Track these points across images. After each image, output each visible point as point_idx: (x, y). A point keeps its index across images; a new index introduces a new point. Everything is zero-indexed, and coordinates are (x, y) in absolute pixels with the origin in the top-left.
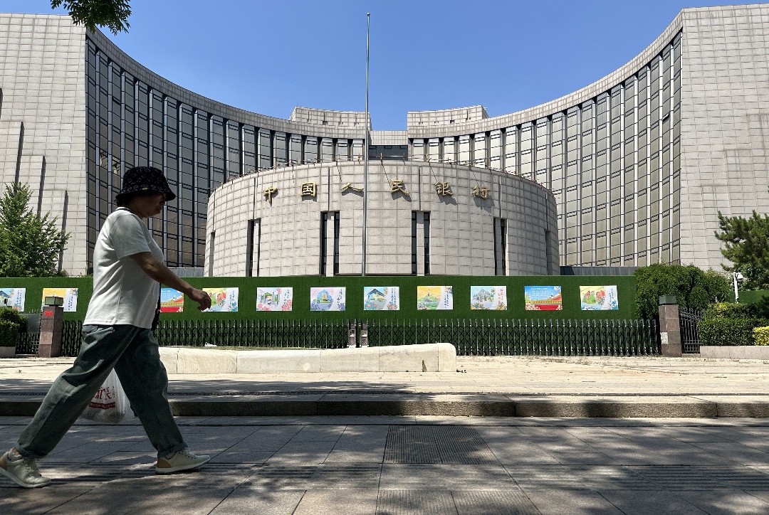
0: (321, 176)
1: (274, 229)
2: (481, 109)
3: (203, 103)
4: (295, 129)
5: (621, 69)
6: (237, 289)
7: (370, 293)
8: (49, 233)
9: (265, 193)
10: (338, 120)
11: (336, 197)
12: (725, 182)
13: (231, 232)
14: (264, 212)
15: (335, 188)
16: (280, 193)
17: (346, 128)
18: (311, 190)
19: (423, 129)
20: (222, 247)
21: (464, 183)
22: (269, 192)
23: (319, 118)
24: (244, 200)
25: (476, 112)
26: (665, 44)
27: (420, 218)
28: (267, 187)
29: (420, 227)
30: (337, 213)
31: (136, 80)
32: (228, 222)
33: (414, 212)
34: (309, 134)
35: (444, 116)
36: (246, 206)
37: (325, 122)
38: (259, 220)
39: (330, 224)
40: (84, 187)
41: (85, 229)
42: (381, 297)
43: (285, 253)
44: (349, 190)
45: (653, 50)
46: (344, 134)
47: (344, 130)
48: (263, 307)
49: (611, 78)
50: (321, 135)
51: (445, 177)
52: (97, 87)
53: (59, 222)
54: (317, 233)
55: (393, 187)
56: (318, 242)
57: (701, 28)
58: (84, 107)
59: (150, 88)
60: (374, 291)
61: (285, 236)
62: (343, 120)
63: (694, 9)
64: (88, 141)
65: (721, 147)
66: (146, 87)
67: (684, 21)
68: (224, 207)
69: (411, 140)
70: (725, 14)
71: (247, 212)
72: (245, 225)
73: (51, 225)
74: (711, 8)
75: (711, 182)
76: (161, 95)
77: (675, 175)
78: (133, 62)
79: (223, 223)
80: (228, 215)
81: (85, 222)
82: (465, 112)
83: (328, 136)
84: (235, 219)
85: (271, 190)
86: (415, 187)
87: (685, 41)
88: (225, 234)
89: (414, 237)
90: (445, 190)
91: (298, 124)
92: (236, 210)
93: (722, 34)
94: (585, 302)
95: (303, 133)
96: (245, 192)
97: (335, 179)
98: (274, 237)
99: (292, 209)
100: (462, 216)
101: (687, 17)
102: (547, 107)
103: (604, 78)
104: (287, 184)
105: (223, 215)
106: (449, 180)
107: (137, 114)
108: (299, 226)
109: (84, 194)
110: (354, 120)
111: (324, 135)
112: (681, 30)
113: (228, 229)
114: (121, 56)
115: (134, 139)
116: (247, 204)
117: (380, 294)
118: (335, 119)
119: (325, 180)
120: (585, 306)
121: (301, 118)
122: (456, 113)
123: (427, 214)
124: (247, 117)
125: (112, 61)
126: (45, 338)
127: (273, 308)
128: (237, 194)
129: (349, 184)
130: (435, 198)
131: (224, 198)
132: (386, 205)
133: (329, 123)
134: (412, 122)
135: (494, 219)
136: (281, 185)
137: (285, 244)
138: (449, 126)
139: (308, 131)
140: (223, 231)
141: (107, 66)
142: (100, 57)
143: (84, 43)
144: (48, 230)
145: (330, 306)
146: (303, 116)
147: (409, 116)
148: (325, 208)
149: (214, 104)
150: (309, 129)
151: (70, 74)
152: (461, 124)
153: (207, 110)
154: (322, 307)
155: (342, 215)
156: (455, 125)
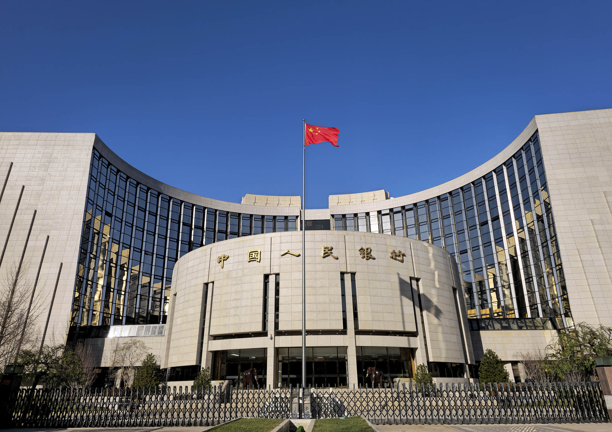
0: (264, 245)
1: (225, 290)
4: (245, 210)
9: (219, 260)
10: (277, 202)
11: (276, 261)
13: (189, 294)
14: (217, 276)
15: (276, 254)
17: (283, 208)
18: (256, 257)
21: (383, 248)
22: (222, 259)
23: (263, 201)
24: (201, 266)
26: (524, 142)
27: (348, 277)
28: (221, 255)
30: (277, 275)
31: (128, 177)
32: (188, 285)
33: (342, 274)
34: (254, 214)
36: (202, 272)
37: (267, 204)
38: (213, 282)
39: (272, 284)
43: (233, 312)
46: (282, 213)
51: (366, 243)
52: (97, 183)
54: (261, 294)
55: (323, 252)
56: (261, 301)
59: (138, 183)
61: (233, 296)
62: (281, 202)
66: (135, 183)
71: (203, 277)
72: (201, 288)
76: (146, 189)
79: (183, 286)
80: (188, 279)
83: (269, 215)
84: (194, 282)
85: (224, 257)
86: (342, 252)
87: (543, 137)
88: (185, 295)
89: (343, 296)
90: (367, 254)
91: (246, 207)
92: (194, 275)
95: (251, 213)
96: (203, 259)
97: (276, 247)
99: (240, 272)
104: (236, 252)
105: (184, 280)
106: (369, 246)
110: (289, 202)
111: (266, 214)
113: (187, 291)
116: (204, 269)
119: (267, 248)
123: (353, 274)
125: (112, 165)
128: (197, 261)
129: (287, 250)
130: (360, 261)
132: (319, 268)
135: (410, 278)
136: (232, 252)
137: (233, 304)
140: (183, 293)
142: (102, 162)
143: (90, 152)
147: (330, 198)
148: (267, 271)
150: (255, 210)
153: (180, 198)
155: (281, 277)
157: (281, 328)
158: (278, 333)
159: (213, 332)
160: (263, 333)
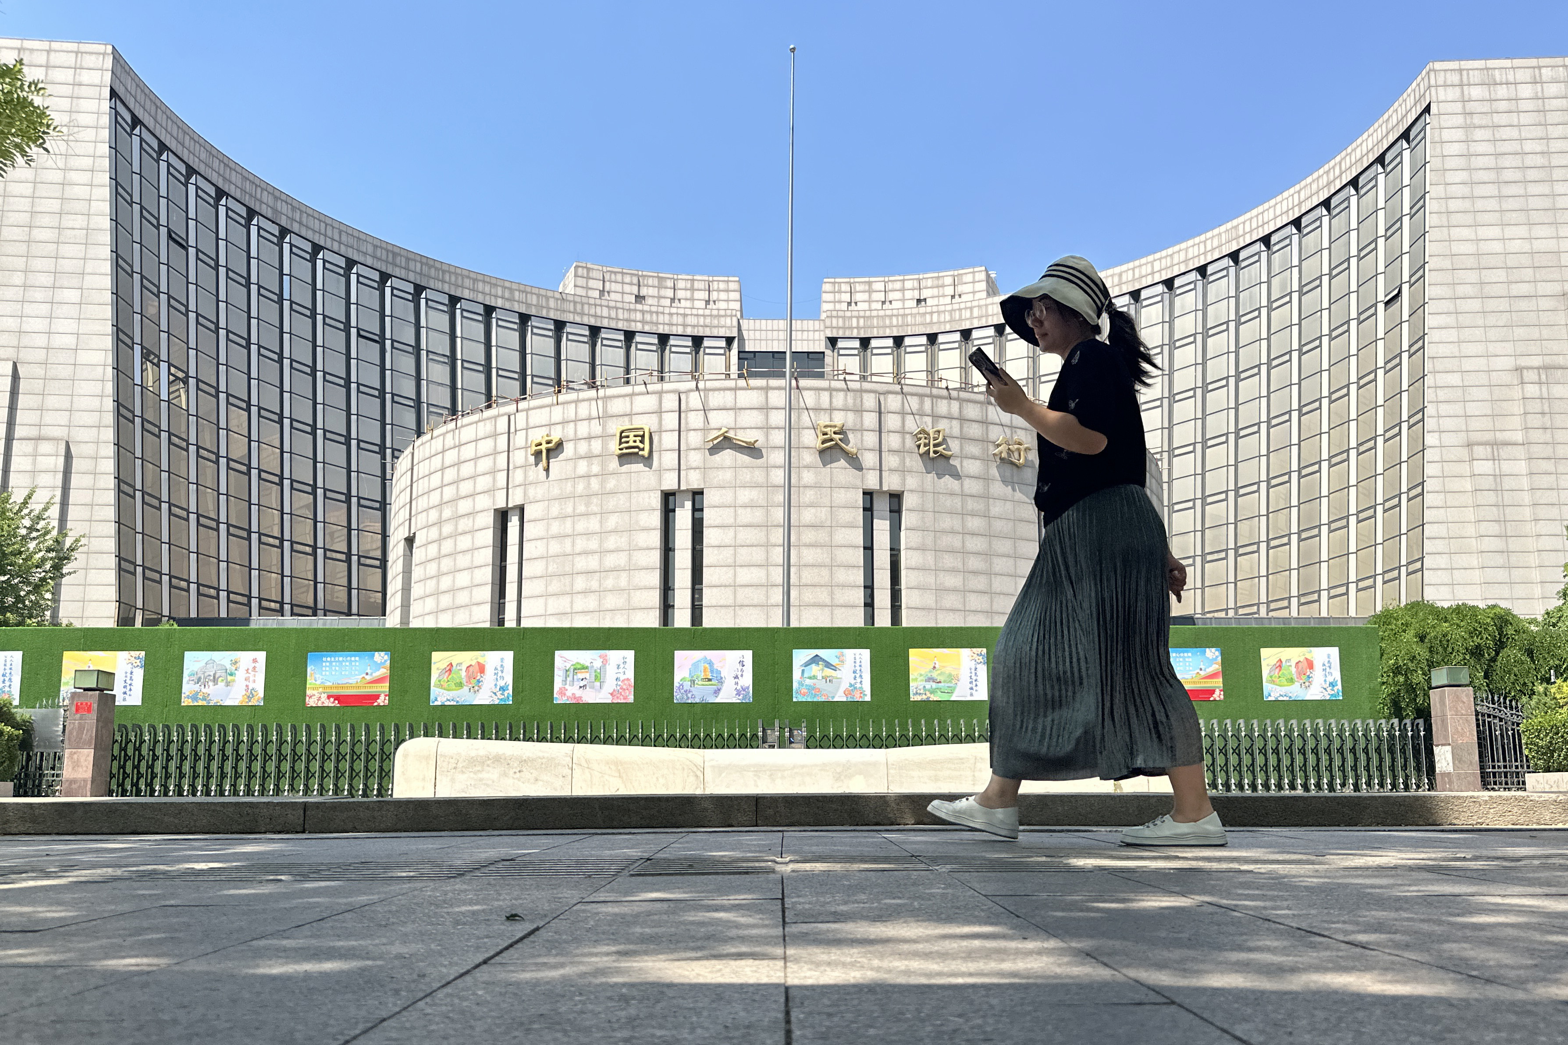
0: (660, 412)
1: (555, 528)
2: (983, 276)
3: (370, 250)
4: (575, 312)
5: (1292, 191)
6: (508, 657)
7: (807, 664)
8: (34, 534)
9: (534, 448)
10: (670, 293)
11: (694, 458)
12: (1519, 437)
13: (454, 535)
14: (531, 491)
15: (694, 439)
16: (569, 449)
17: (688, 312)
18: (638, 444)
19: (858, 318)
20: (432, 568)
21: (975, 430)
22: (544, 447)
23: (627, 288)
24: (485, 465)
25: (974, 282)
26: (1392, 138)
27: (882, 506)
28: (538, 436)
29: (882, 528)
30: (697, 495)
31: (220, 193)
32: (447, 513)
33: (868, 494)
34: (605, 323)
35: (903, 290)
36: (488, 479)
37: (639, 298)
38: (521, 509)
39: (683, 517)
40: (109, 434)
41: (112, 528)
42: (828, 672)
43: (580, 583)
44: (725, 443)
45: (1365, 151)
46: (685, 326)
47: (685, 315)
48: (569, 693)
49: (1271, 210)
50: (633, 327)
51: (936, 417)
52: (136, 207)
53: (54, 512)
54: (655, 539)
55: (821, 437)
56: (655, 558)
57: (1470, 106)
58: (106, 252)
59: (252, 213)
60: (816, 659)
61: (581, 544)
62: (680, 294)
63: (1454, 65)
64: (118, 330)
65: (1509, 363)
66: (243, 212)
67: (1433, 90)
68: (436, 480)
69: (833, 341)
70: (1521, 75)
71: (491, 491)
72: (488, 519)
73: (39, 518)
74: (1491, 63)
75: (1488, 437)
76: (276, 230)
77: (1412, 421)
78: (214, 152)
79: (433, 515)
80: (446, 498)
81: (110, 513)
82: (948, 280)
83: (647, 328)
84: (464, 506)
85: (548, 442)
86: (871, 439)
87: (1437, 132)
88: (440, 540)
89: (869, 548)
90: (935, 446)
91: (578, 302)
92: (466, 488)
93: (1514, 119)
94: (1273, 682)
95: (593, 322)
96: (486, 446)
97: (695, 420)
98: (555, 547)
99: (595, 484)
100: (971, 504)
101: (1441, 81)
102: (1130, 273)
103: (1254, 212)
104: (583, 429)
105: (435, 498)
106: (943, 425)
107: (222, 271)
108: (612, 521)
109: (110, 450)
110: (704, 295)
111: (639, 327)
112: (1427, 110)
113: (447, 529)
114: (187, 138)
115: (217, 328)
116: (493, 472)
117: (828, 665)
118: (663, 292)
119: (671, 421)
120: (1273, 691)
121: (588, 288)
122: (929, 283)
123: (896, 498)
124: (467, 282)
125: (169, 149)
126: (76, 765)
127: (591, 697)
128: (468, 452)
129: (724, 430)
130: (915, 462)
131: (436, 462)
133: (650, 301)
134: (835, 302)
136: (571, 429)
137: (581, 563)
138: (915, 311)
139: (602, 316)
140: (434, 533)
141: (157, 161)
142: (142, 140)
143: (105, 105)
144: (31, 529)
145: (717, 692)
146: (592, 283)
147: (827, 287)
148: (670, 483)
149: (394, 253)
150: (605, 312)
151: (74, 176)
152: (942, 308)
153: (378, 265)
154: (700, 694)
155: (708, 499)
156: (929, 310)
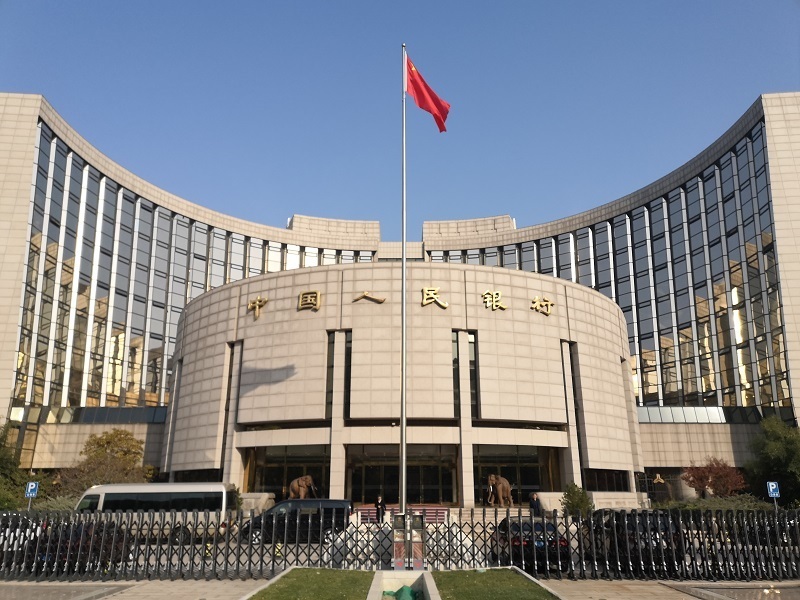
0: (326, 283)
1: (261, 353)
2: (508, 219)
9: (252, 305)
10: (343, 229)
13: (202, 359)
16: (271, 306)
17: (352, 238)
18: (313, 302)
19: (442, 241)
20: (190, 379)
21: (520, 293)
22: (257, 305)
23: (321, 228)
24: (223, 316)
25: (503, 223)
26: (739, 138)
28: (253, 297)
30: (348, 332)
31: (102, 175)
33: (455, 332)
34: (308, 244)
36: (224, 324)
38: (242, 342)
39: (340, 346)
46: (350, 245)
47: (350, 241)
50: (323, 246)
51: (495, 285)
52: (50, 180)
54: (322, 360)
55: (426, 297)
56: (323, 372)
66: (115, 185)
67: (765, 109)
69: (429, 253)
71: (225, 331)
72: (223, 348)
79: (194, 346)
80: (201, 336)
83: (330, 247)
84: (210, 341)
85: (260, 301)
88: (196, 361)
90: (496, 302)
91: (294, 234)
92: (212, 330)
95: (302, 244)
97: (348, 287)
98: (260, 365)
99: (286, 326)
100: (519, 338)
101: (769, 104)
104: (281, 293)
105: (195, 336)
106: (500, 289)
110: (360, 230)
111: (326, 246)
112: (762, 119)
113: (200, 354)
116: (227, 320)
118: (339, 229)
121: (300, 227)
122: (480, 223)
128: (214, 308)
129: (366, 293)
130: (484, 312)
132: (417, 321)
134: (430, 233)
135: (562, 341)
136: (272, 293)
137: (276, 376)
138: (473, 237)
139: (307, 241)
140: (193, 357)
146: (302, 225)
147: (425, 226)
148: (331, 325)
150: (308, 239)
152: (487, 235)
155: (355, 335)
156: (480, 236)
157: (353, 415)
158: (350, 422)
159: (244, 418)
160: (326, 423)
